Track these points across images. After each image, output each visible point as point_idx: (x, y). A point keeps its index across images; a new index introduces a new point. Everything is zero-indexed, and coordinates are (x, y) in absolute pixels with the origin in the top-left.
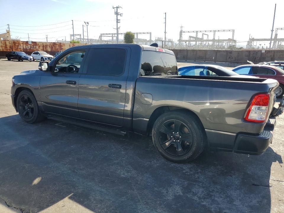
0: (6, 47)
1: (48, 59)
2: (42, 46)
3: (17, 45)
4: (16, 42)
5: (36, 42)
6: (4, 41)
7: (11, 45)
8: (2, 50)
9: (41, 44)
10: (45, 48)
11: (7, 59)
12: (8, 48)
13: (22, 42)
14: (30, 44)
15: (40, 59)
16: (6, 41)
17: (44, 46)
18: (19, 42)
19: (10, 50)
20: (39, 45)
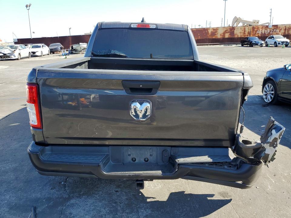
0: (244, 33)
1: (281, 44)
2: (284, 29)
3: (255, 30)
4: (255, 27)
5: (277, 25)
6: (244, 27)
7: (250, 31)
8: (240, 37)
9: (283, 26)
10: (287, 30)
11: (241, 45)
12: (247, 33)
13: (262, 27)
14: (270, 28)
15: (273, 43)
16: (245, 27)
17: (287, 29)
18: (258, 27)
19: (247, 35)
20: (280, 28)
